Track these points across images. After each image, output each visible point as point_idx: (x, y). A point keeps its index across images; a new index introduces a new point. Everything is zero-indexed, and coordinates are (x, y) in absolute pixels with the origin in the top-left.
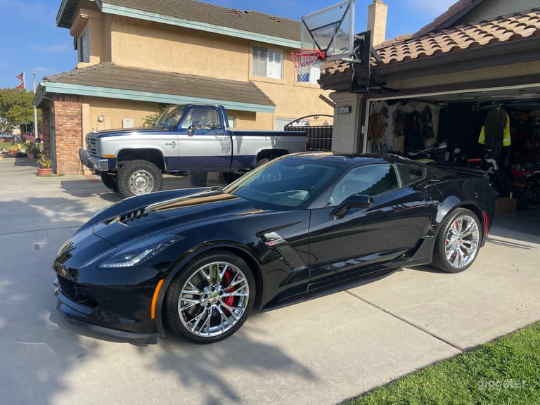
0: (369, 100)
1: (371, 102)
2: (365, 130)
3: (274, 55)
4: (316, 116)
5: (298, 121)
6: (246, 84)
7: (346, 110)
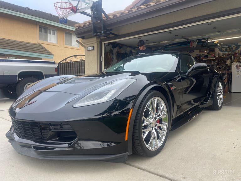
0: (103, 43)
1: (104, 44)
2: (103, 58)
3: (52, 32)
4: (76, 56)
5: (65, 59)
6: (36, 45)
7: (91, 48)
